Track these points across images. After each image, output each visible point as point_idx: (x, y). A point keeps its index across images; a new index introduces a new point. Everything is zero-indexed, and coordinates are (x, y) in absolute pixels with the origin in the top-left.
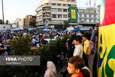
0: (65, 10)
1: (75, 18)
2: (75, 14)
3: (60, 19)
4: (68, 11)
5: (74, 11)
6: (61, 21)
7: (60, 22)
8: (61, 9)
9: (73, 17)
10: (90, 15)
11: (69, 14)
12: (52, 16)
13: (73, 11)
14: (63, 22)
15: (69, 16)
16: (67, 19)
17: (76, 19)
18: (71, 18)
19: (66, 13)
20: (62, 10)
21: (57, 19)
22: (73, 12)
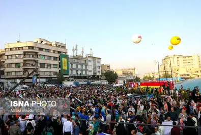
0: (55, 58)
1: (66, 69)
2: (66, 64)
3: (49, 70)
4: (58, 59)
5: (66, 59)
6: (50, 72)
7: (49, 74)
8: (51, 57)
9: (65, 68)
10: (82, 66)
11: (59, 63)
12: (39, 65)
13: (64, 60)
14: (52, 74)
15: (60, 67)
16: (57, 70)
17: (68, 70)
18: (62, 69)
19: (57, 62)
20: (52, 59)
21: (45, 69)
22: (65, 62)
